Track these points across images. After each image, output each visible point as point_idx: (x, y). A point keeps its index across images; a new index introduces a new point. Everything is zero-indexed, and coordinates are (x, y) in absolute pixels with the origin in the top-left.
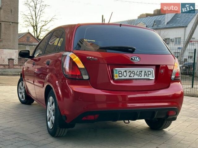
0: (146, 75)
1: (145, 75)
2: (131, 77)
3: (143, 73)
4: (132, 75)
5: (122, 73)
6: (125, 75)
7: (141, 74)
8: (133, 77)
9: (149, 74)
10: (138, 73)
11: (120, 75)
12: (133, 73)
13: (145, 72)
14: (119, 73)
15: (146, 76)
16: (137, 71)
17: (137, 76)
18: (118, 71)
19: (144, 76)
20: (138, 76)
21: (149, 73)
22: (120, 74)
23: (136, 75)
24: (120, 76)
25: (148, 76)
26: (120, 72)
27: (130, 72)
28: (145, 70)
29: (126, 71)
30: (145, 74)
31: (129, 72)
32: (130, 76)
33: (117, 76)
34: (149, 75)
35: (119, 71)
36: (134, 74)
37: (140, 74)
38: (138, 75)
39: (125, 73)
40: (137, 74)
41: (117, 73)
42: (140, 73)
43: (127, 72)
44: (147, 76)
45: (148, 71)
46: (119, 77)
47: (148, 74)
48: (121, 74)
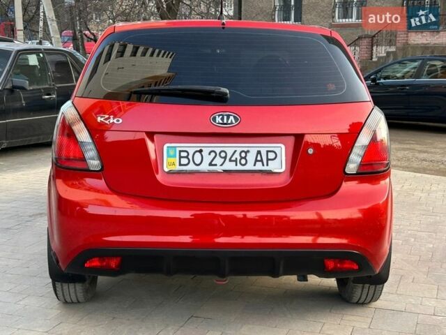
0: (262, 161)
1: (256, 160)
2: (216, 165)
3: (251, 157)
4: (218, 161)
5: (190, 157)
6: (198, 161)
7: (245, 158)
9: (269, 158)
10: (237, 156)
11: (184, 161)
12: (223, 154)
13: (259, 152)
14: (180, 154)
15: (259, 164)
16: (235, 151)
17: (234, 163)
18: (178, 149)
19: (255, 165)
20: (236, 165)
21: (271, 156)
22: (182, 159)
23: (230, 160)
24: (182, 163)
25: (267, 165)
26: (184, 154)
27: (213, 154)
28: (259, 149)
29: (201, 151)
30: (259, 158)
31: (210, 154)
34: (269, 162)
35: (180, 151)
36: (225, 158)
37: (242, 158)
38: (236, 161)
39: (198, 154)
40: (233, 158)
41: (175, 156)
42: (243, 155)
44: (263, 165)
45: (268, 152)
46: (180, 165)
47: (268, 160)
48: (187, 157)
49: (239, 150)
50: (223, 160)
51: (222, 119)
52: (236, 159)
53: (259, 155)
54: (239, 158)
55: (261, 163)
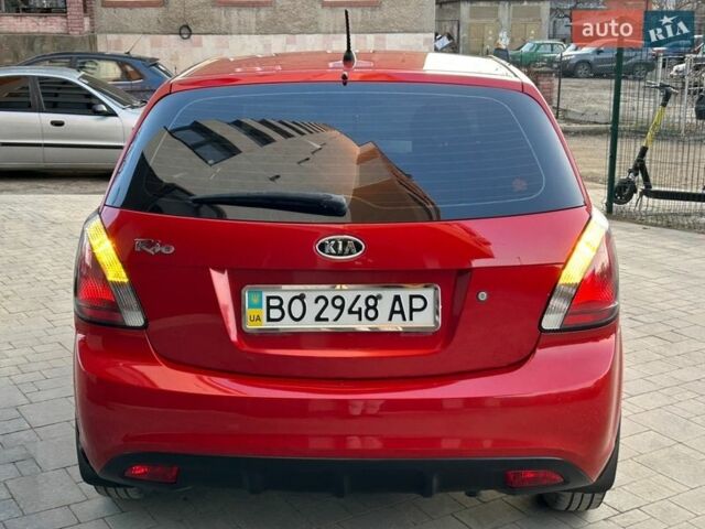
0: (402, 312)
1: (393, 312)
2: (327, 320)
5: (285, 307)
7: (374, 308)
8: (336, 319)
9: (414, 307)
10: (361, 304)
11: (275, 314)
13: (397, 298)
15: (397, 317)
16: (358, 297)
17: (357, 316)
19: (390, 319)
20: (360, 319)
21: (418, 303)
22: (271, 311)
23: (350, 312)
24: (272, 317)
25: (411, 319)
26: (274, 303)
27: (322, 302)
29: (301, 298)
30: (397, 308)
31: (316, 301)
32: (318, 319)
33: (259, 318)
35: (269, 298)
37: (369, 308)
38: (359, 312)
40: (355, 309)
41: (260, 306)
42: (371, 302)
43: (309, 300)
44: (404, 319)
45: (411, 297)
46: (269, 319)
49: (364, 294)
50: (339, 311)
51: (336, 246)
52: (360, 309)
53: (397, 303)
54: (364, 308)
55: (400, 316)
